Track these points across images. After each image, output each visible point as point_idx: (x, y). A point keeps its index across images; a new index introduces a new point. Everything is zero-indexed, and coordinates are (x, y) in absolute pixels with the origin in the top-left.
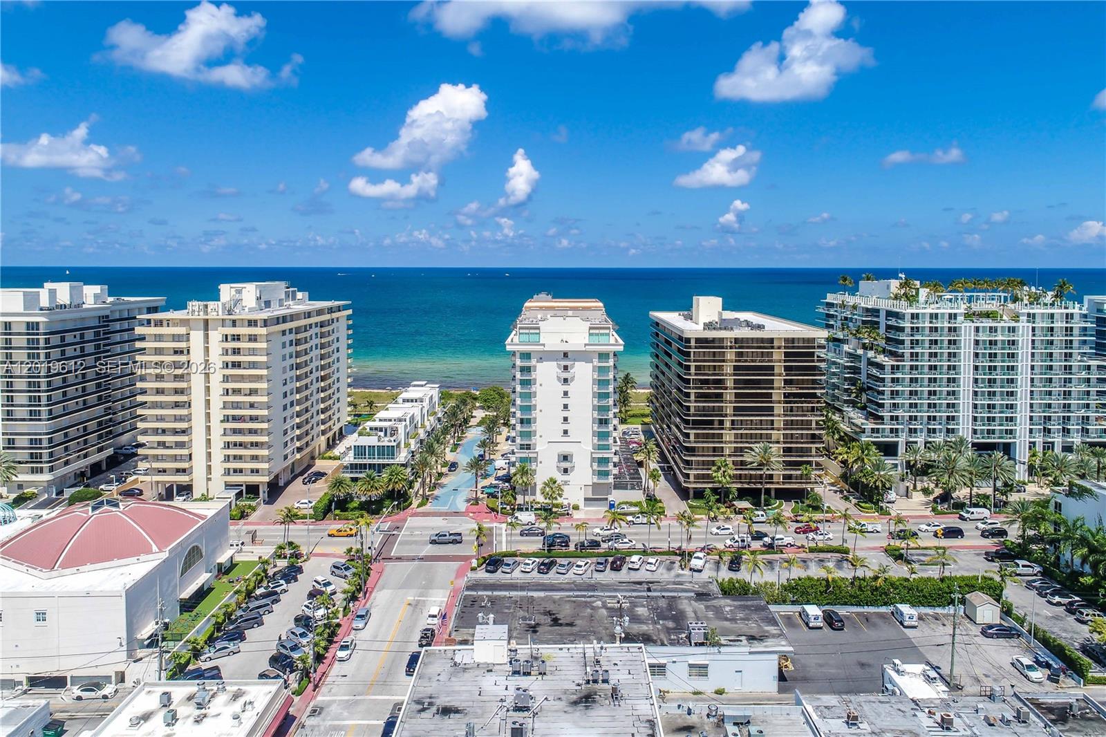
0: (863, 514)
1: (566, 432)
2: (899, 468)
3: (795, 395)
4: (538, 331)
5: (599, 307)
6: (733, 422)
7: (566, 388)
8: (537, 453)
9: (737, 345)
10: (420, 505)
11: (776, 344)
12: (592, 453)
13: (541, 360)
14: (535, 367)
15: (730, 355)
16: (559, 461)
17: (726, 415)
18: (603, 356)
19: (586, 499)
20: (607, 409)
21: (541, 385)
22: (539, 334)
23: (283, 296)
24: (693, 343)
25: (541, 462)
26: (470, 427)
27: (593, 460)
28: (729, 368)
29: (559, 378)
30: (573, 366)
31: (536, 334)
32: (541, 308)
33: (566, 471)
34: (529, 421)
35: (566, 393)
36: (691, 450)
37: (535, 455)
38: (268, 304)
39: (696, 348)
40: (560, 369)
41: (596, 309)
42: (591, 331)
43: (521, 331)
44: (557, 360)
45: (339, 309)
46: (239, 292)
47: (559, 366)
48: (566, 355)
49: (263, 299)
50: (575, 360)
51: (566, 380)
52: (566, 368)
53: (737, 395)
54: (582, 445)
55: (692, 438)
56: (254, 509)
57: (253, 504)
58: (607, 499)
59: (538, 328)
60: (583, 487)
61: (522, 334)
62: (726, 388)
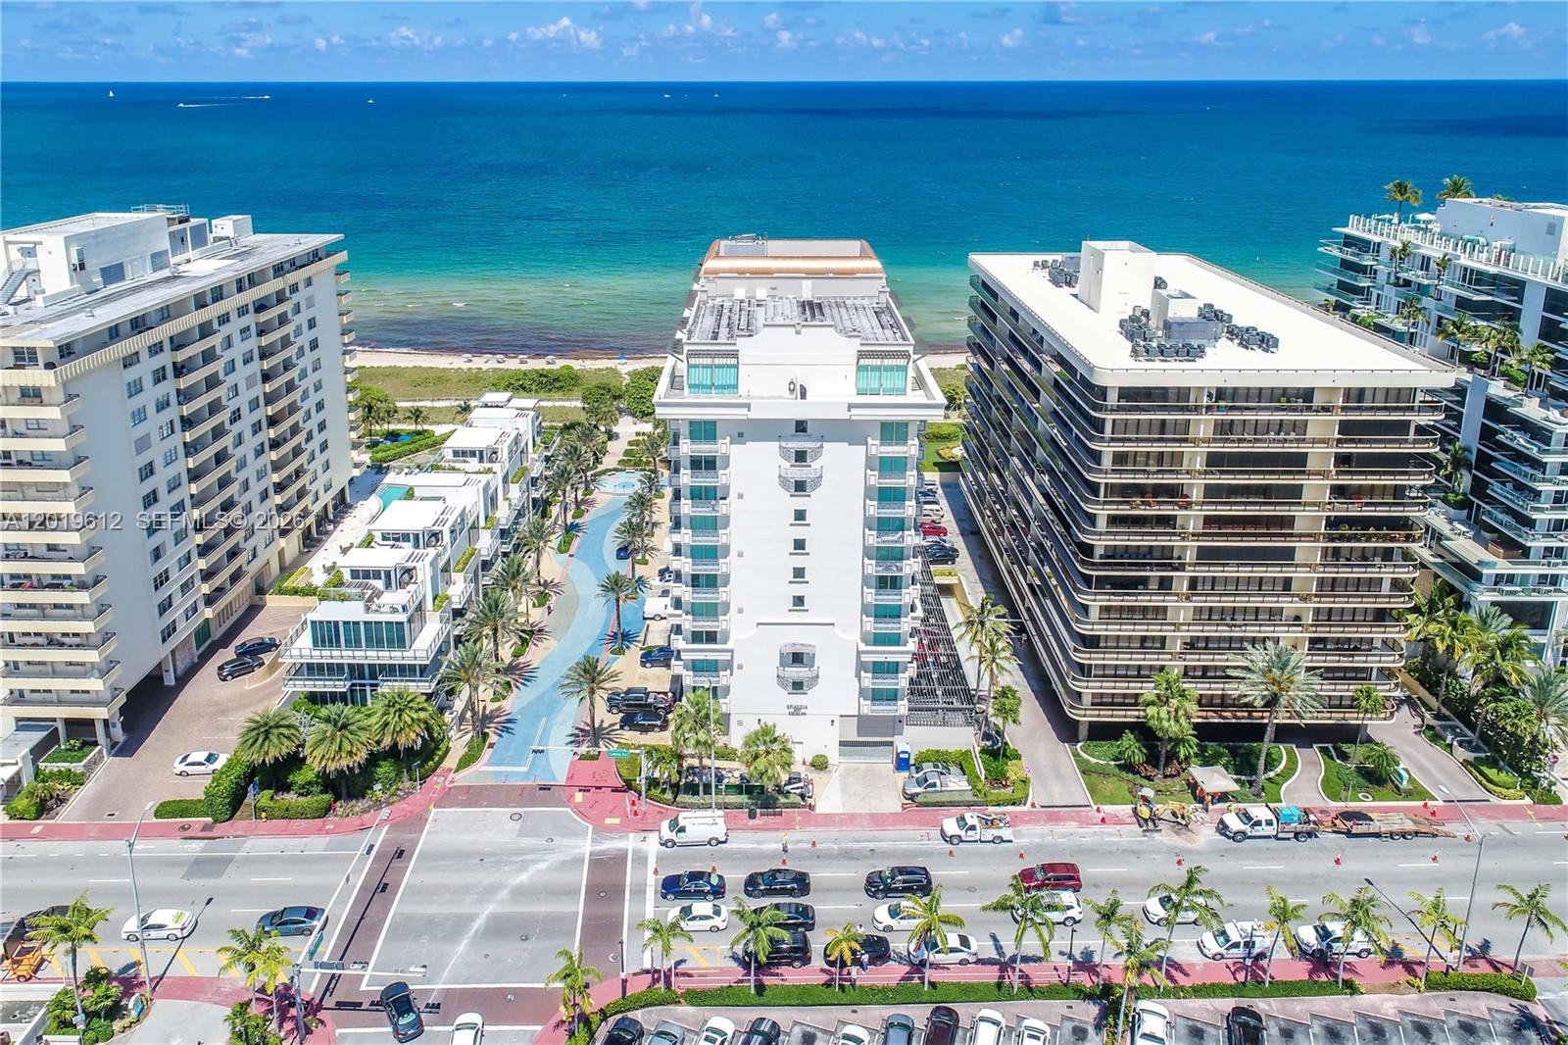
0: (1494, 800)
1: (799, 601)
2: (1549, 654)
3: (1352, 522)
4: (733, 361)
5: (874, 271)
6: (1193, 583)
7: (800, 503)
8: (732, 651)
9: (1222, 403)
10: (467, 761)
11: (1318, 400)
12: (859, 653)
13: (740, 437)
14: (727, 458)
15: (1203, 425)
16: (783, 664)
17: (1181, 567)
18: (893, 431)
19: (842, 744)
20: (897, 555)
21: (741, 496)
22: (736, 366)
23: (165, 244)
24: (1112, 399)
25: (740, 667)
26: (604, 472)
27: (861, 666)
28: (1195, 456)
29: (783, 481)
30: (818, 453)
31: (729, 366)
32: (741, 273)
33: (798, 686)
34: (712, 582)
35: (800, 515)
36: (1091, 642)
37: (727, 657)
38: (112, 273)
39: (1119, 409)
40: (787, 459)
41: (866, 275)
42: (862, 362)
43: (693, 361)
44: (780, 438)
45: (315, 256)
46: (29, 252)
47: (784, 453)
48: (801, 427)
49: (94, 265)
50: (823, 439)
51: (800, 487)
52: (801, 456)
53: (1209, 521)
54: (836, 629)
55: (1094, 614)
56: (78, 781)
57: (78, 767)
58: (891, 744)
59: (735, 355)
60: (837, 720)
61: (696, 366)
62: (1187, 506)
